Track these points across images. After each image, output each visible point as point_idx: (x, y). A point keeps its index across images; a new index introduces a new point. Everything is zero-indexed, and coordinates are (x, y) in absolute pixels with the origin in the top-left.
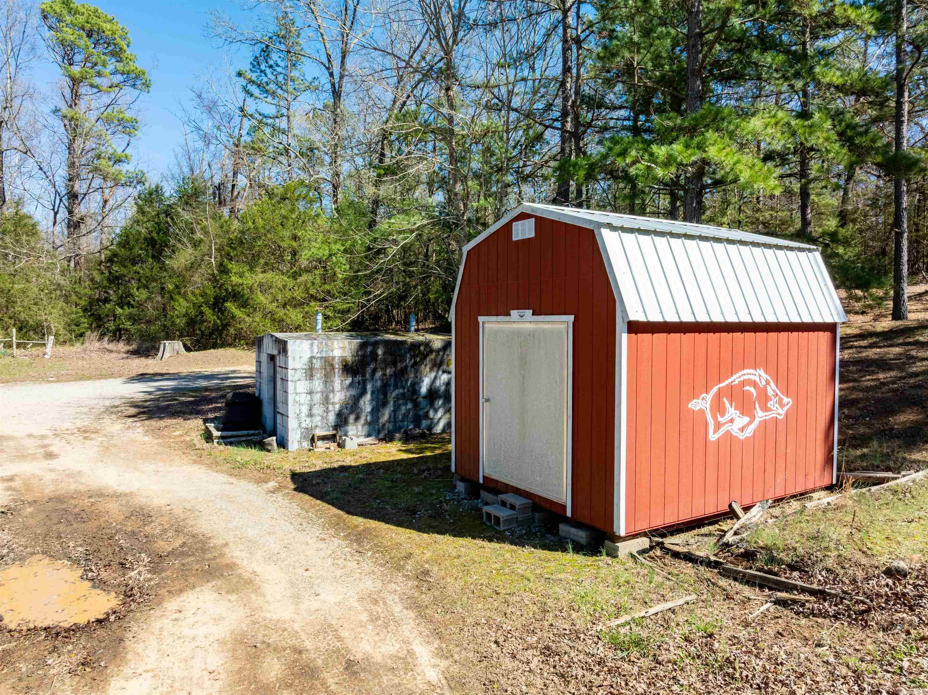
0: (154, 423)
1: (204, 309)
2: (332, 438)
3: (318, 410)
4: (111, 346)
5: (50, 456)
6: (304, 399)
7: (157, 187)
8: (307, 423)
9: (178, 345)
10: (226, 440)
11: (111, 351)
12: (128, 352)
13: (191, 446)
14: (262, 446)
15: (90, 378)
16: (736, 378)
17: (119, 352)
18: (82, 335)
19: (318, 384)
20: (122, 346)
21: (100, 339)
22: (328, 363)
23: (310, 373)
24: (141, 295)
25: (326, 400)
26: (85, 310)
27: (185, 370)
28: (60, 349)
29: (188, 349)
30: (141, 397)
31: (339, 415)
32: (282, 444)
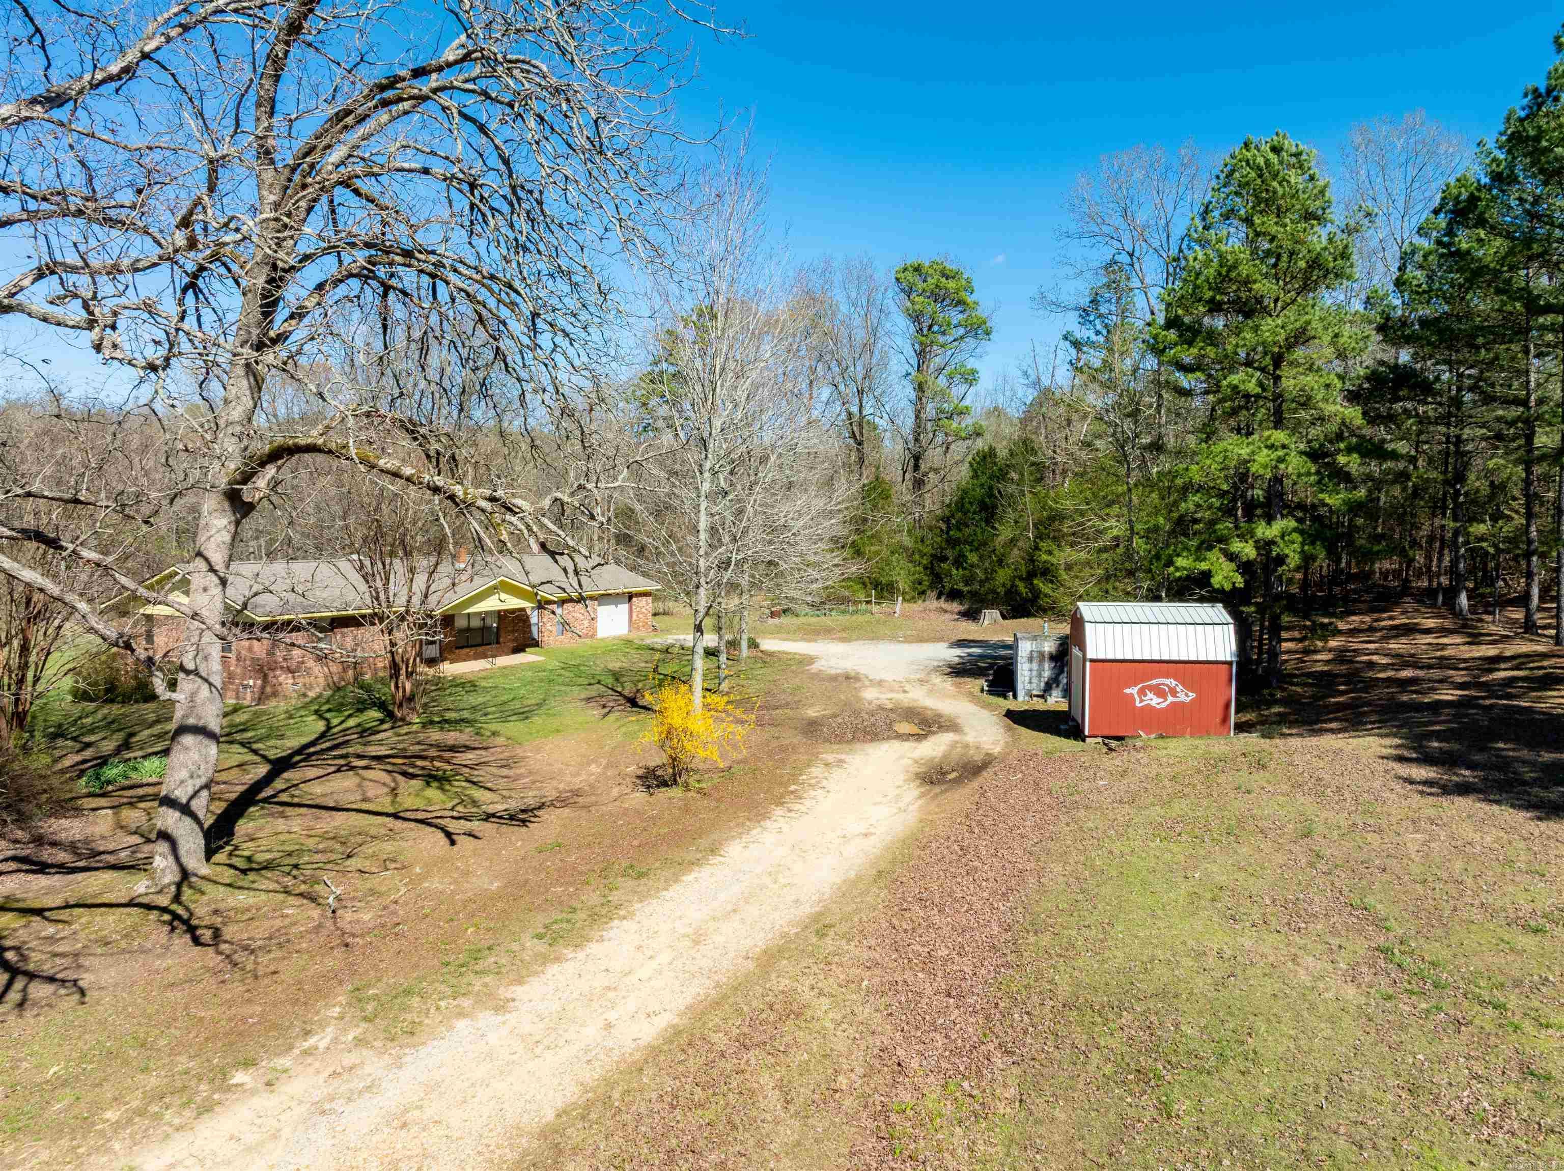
0: (959, 680)
1: (1018, 582)
2: (1042, 697)
3: (1035, 680)
4: (946, 606)
5: (905, 692)
6: (1027, 673)
7: (990, 447)
8: (1028, 687)
9: (996, 613)
10: (990, 692)
11: (946, 611)
12: (959, 613)
13: (971, 694)
14: (1005, 697)
15: (927, 641)
16: (1154, 682)
17: (952, 613)
18: (923, 592)
19: (1035, 666)
20: (955, 606)
21: (939, 598)
22: (1041, 654)
23: (1031, 659)
24: (973, 558)
25: (1040, 676)
26: (926, 568)
27: (994, 638)
28: (906, 605)
29: (1004, 617)
30: (957, 660)
31: (1047, 684)
32: (1015, 697)
